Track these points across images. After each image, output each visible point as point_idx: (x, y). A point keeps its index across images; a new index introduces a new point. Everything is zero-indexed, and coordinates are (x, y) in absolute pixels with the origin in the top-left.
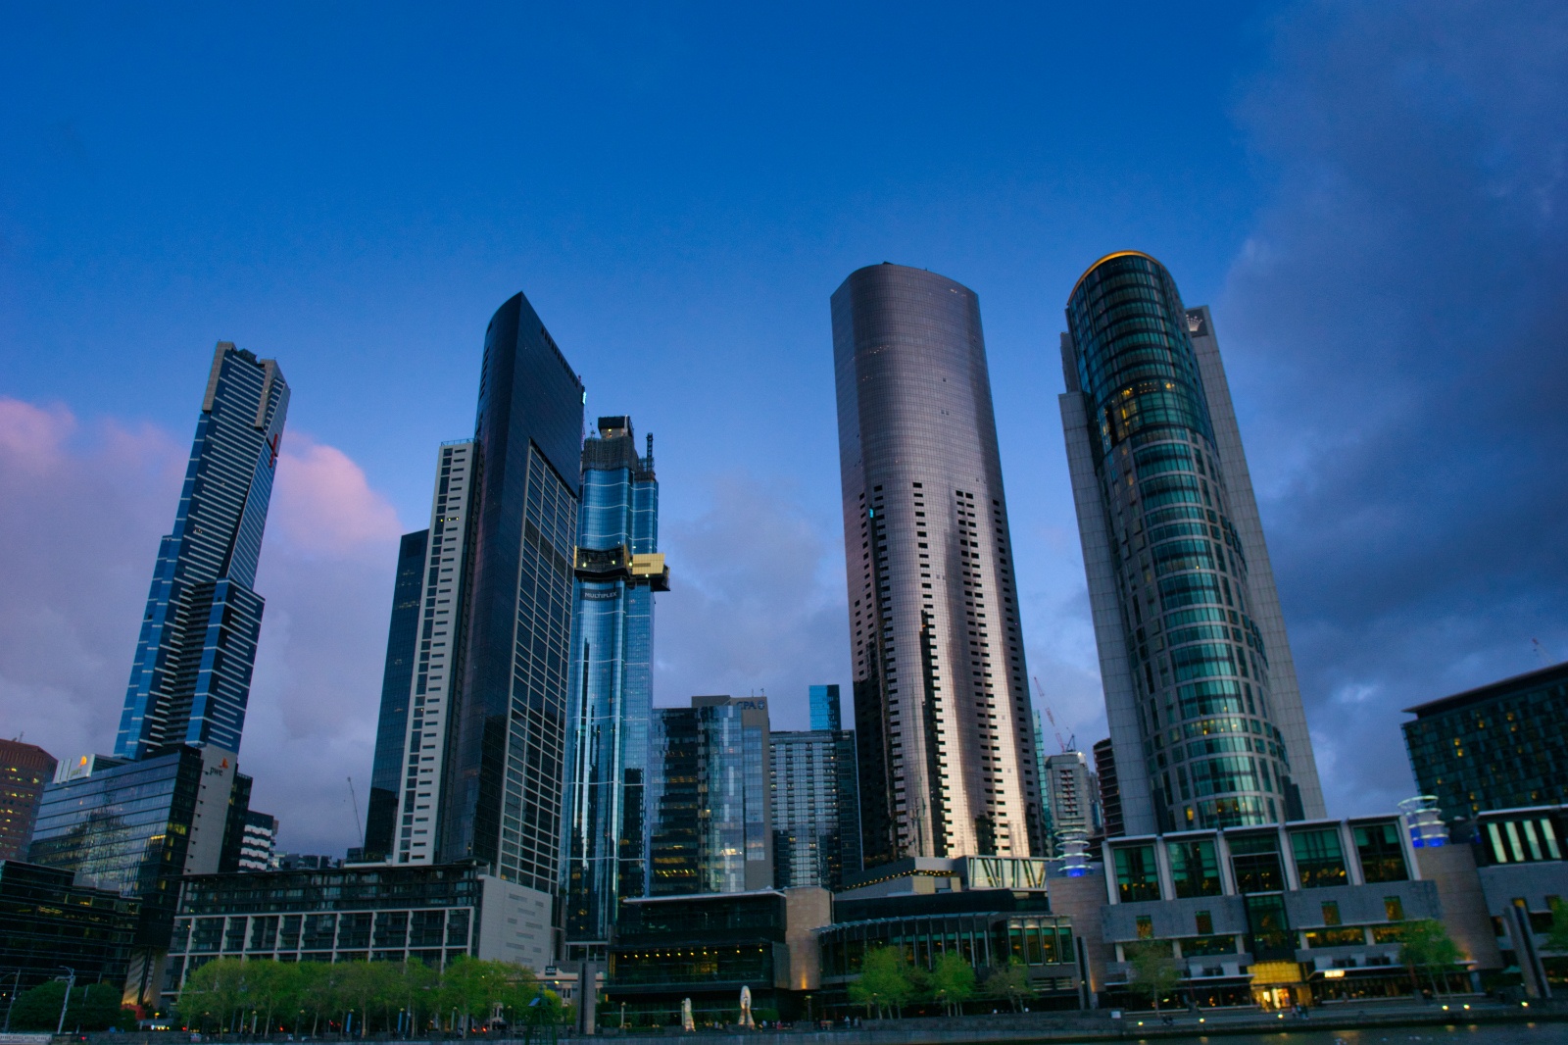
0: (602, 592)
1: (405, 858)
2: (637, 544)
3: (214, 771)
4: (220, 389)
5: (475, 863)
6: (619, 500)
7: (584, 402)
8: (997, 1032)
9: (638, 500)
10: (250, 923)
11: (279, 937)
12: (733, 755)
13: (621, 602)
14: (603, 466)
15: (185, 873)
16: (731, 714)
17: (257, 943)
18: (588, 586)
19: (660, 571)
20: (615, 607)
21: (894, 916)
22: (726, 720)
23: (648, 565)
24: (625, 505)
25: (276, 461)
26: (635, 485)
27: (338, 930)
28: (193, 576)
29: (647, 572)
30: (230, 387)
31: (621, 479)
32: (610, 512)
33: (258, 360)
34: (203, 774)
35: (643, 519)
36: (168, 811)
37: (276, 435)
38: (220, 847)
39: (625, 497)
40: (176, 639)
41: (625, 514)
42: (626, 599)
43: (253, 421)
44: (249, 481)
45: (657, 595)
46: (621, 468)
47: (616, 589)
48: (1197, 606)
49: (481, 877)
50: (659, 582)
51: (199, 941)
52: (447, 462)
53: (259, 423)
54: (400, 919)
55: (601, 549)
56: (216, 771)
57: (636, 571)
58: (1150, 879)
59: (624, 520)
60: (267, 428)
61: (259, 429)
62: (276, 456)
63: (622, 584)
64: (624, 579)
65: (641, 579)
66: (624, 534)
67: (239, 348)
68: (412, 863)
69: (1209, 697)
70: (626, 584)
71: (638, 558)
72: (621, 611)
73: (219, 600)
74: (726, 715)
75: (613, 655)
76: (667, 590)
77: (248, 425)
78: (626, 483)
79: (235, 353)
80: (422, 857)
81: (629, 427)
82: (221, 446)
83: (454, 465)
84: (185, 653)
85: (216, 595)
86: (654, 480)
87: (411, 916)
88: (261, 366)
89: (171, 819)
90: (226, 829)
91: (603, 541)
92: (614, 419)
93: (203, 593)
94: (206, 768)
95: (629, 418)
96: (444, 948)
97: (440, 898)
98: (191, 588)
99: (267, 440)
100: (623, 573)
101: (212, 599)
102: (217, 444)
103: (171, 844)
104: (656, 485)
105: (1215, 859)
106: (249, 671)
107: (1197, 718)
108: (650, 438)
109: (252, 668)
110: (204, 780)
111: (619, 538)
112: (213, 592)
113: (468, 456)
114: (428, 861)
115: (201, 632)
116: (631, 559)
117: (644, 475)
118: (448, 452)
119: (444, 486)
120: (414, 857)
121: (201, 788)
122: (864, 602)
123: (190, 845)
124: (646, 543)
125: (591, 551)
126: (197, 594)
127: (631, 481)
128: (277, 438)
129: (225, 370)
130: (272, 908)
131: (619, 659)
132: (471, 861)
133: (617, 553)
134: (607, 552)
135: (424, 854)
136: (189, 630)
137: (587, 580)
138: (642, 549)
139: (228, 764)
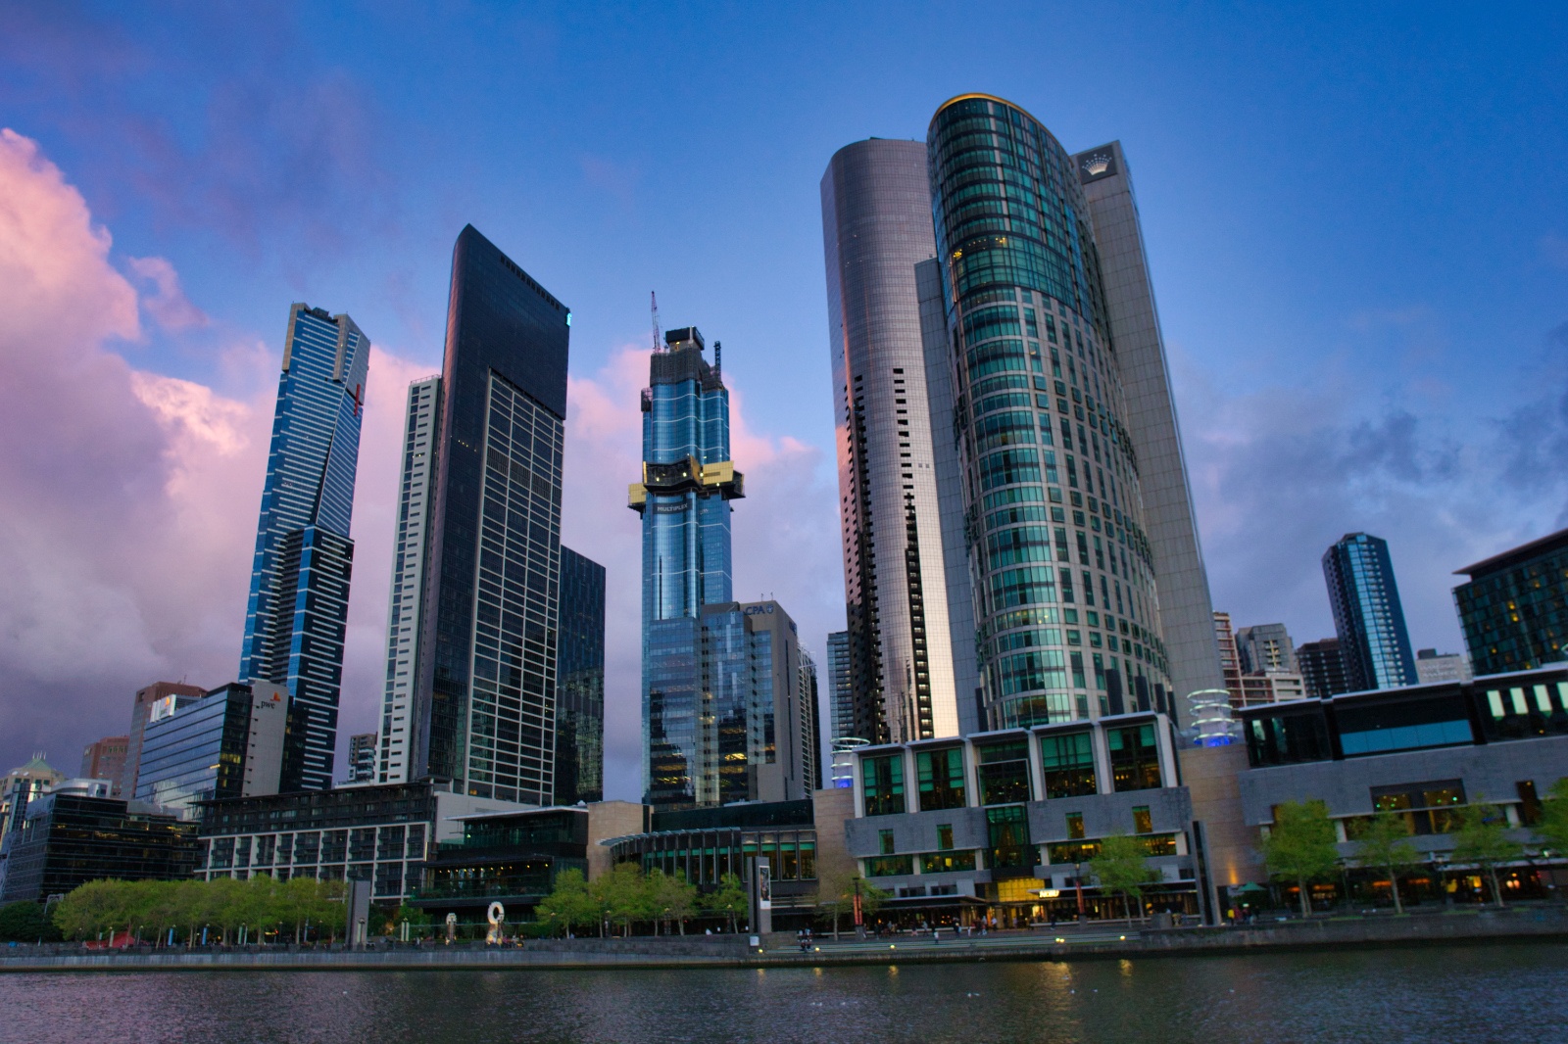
0: (674, 504)
1: (383, 777)
2: (707, 454)
3: (264, 704)
4: (296, 348)
5: (432, 782)
6: (687, 412)
7: (569, 323)
8: (633, 956)
9: (706, 410)
10: (255, 842)
11: (276, 854)
12: (736, 662)
13: (693, 513)
14: (669, 379)
15: (244, 796)
16: (733, 621)
17: (260, 857)
18: (661, 500)
19: (729, 478)
20: (685, 518)
21: (695, 828)
22: (728, 626)
23: (718, 474)
24: (692, 416)
25: (361, 410)
26: (702, 395)
27: (321, 846)
28: (285, 525)
29: (717, 481)
30: (305, 345)
31: (687, 390)
32: (679, 425)
33: (331, 315)
34: (254, 709)
35: (711, 428)
36: (219, 744)
37: (358, 386)
38: (279, 772)
39: (692, 408)
40: (274, 583)
41: (693, 425)
42: (699, 509)
43: (331, 375)
44: (332, 432)
45: (733, 502)
46: (686, 380)
47: (687, 501)
48: (1024, 484)
49: (437, 794)
50: (732, 489)
51: (216, 859)
52: (415, 400)
53: (336, 376)
54: (370, 835)
55: (671, 462)
56: (268, 705)
57: (707, 481)
58: (896, 791)
59: (693, 431)
60: (345, 380)
61: (337, 382)
62: (361, 404)
63: (693, 496)
64: (694, 490)
65: (712, 488)
66: (692, 445)
67: (312, 308)
68: (390, 782)
69: (1031, 585)
70: (698, 496)
71: (708, 468)
72: (693, 522)
73: (307, 545)
74: (729, 622)
75: (686, 566)
76: (743, 497)
77: (326, 379)
78: (692, 394)
79: (308, 312)
80: (398, 776)
81: (695, 338)
82: (301, 402)
83: (421, 402)
84: (283, 596)
85: (304, 541)
86: (722, 387)
87: (378, 831)
88: (334, 322)
89: (223, 750)
90: (284, 755)
91: (672, 454)
92: (681, 331)
93: (295, 538)
94: (256, 702)
95: (694, 329)
96: (405, 861)
97: (403, 815)
98: (285, 537)
99: (347, 390)
100: (691, 484)
101: (301, 545)
102: (297, 401)
103: (227, 771)
104: (725, 393)
105: (962, 768)
106: (344, 608)
107: (1016, 608)
108: (718, 346)
109: (346, 606)
110: (255, 713)
111: (687, 450)
112: (301, 538)
113: (433, 392)
114: (403, 780)
115: (295, 577)
116: (701, 469)
117: (710, 382)
118: (416, 390)
119: (412, 424)
120: (392, 777)
121: (252, 722)
122: (851, 497)
123: (246, 772)
124: (715, 452)
125: (661, 465)
126: (290, 541)
127: (697, 389)
128: (360, 388)
129: (298, 329)
130: (272, 828)
131: (693, 570)
132: (428, 780)
133: (685, 465)
134: (676, 465)
135: (399, 775)
136: (286, 575)
137: (658, 495)
138: (712, 458)
139: (280, 697)
